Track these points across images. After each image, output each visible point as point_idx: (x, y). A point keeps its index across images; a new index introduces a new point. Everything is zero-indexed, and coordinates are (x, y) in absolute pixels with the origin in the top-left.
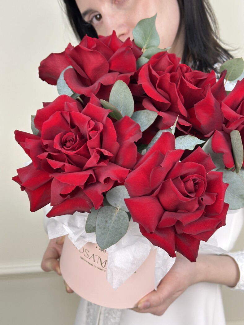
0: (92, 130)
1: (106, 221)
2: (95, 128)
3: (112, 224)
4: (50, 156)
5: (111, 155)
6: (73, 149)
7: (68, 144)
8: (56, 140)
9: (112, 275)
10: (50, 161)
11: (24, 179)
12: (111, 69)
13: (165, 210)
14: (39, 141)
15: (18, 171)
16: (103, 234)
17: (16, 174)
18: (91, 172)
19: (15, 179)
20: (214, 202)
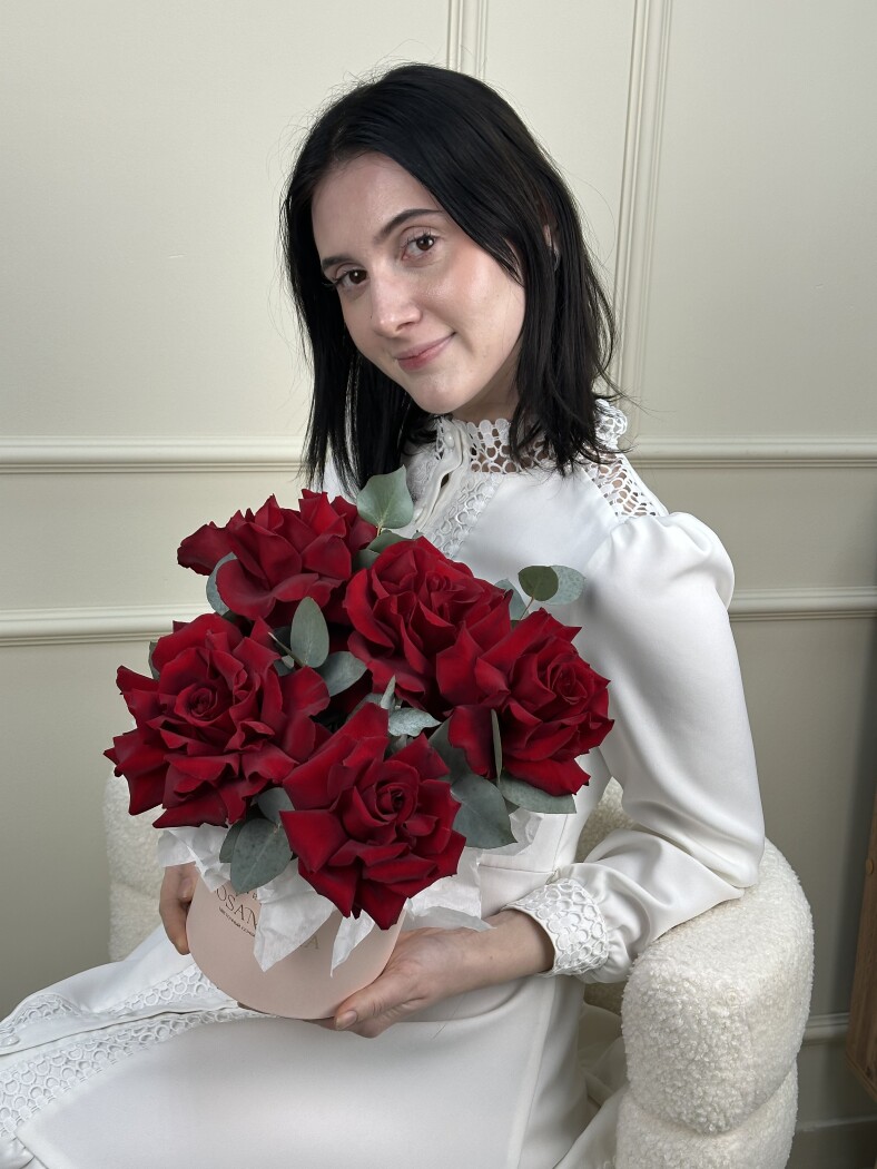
0: (242, 688)
1: (253, 846)
2: (248, 686)
3: (263, 851)
4: (166, 726)
5: (271, 732)
6: (207, 717)
7: (200, 708)
8: (180, 699)
9: (263, 944)
10: (165, 733)
11: (124, 756)
12: (307, 566)
13: (349, 836)
14: (153, 693)
15: (116, 740)
16: (243, 867)
17: (112, 746)
18: (230, 760)
19: (108, 754)
20: (429, 833)
